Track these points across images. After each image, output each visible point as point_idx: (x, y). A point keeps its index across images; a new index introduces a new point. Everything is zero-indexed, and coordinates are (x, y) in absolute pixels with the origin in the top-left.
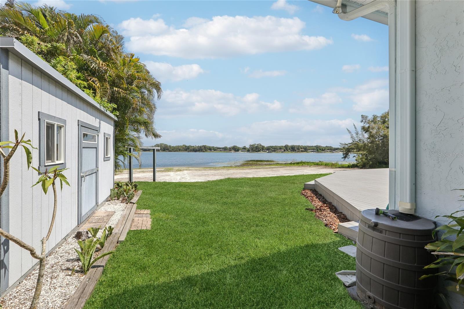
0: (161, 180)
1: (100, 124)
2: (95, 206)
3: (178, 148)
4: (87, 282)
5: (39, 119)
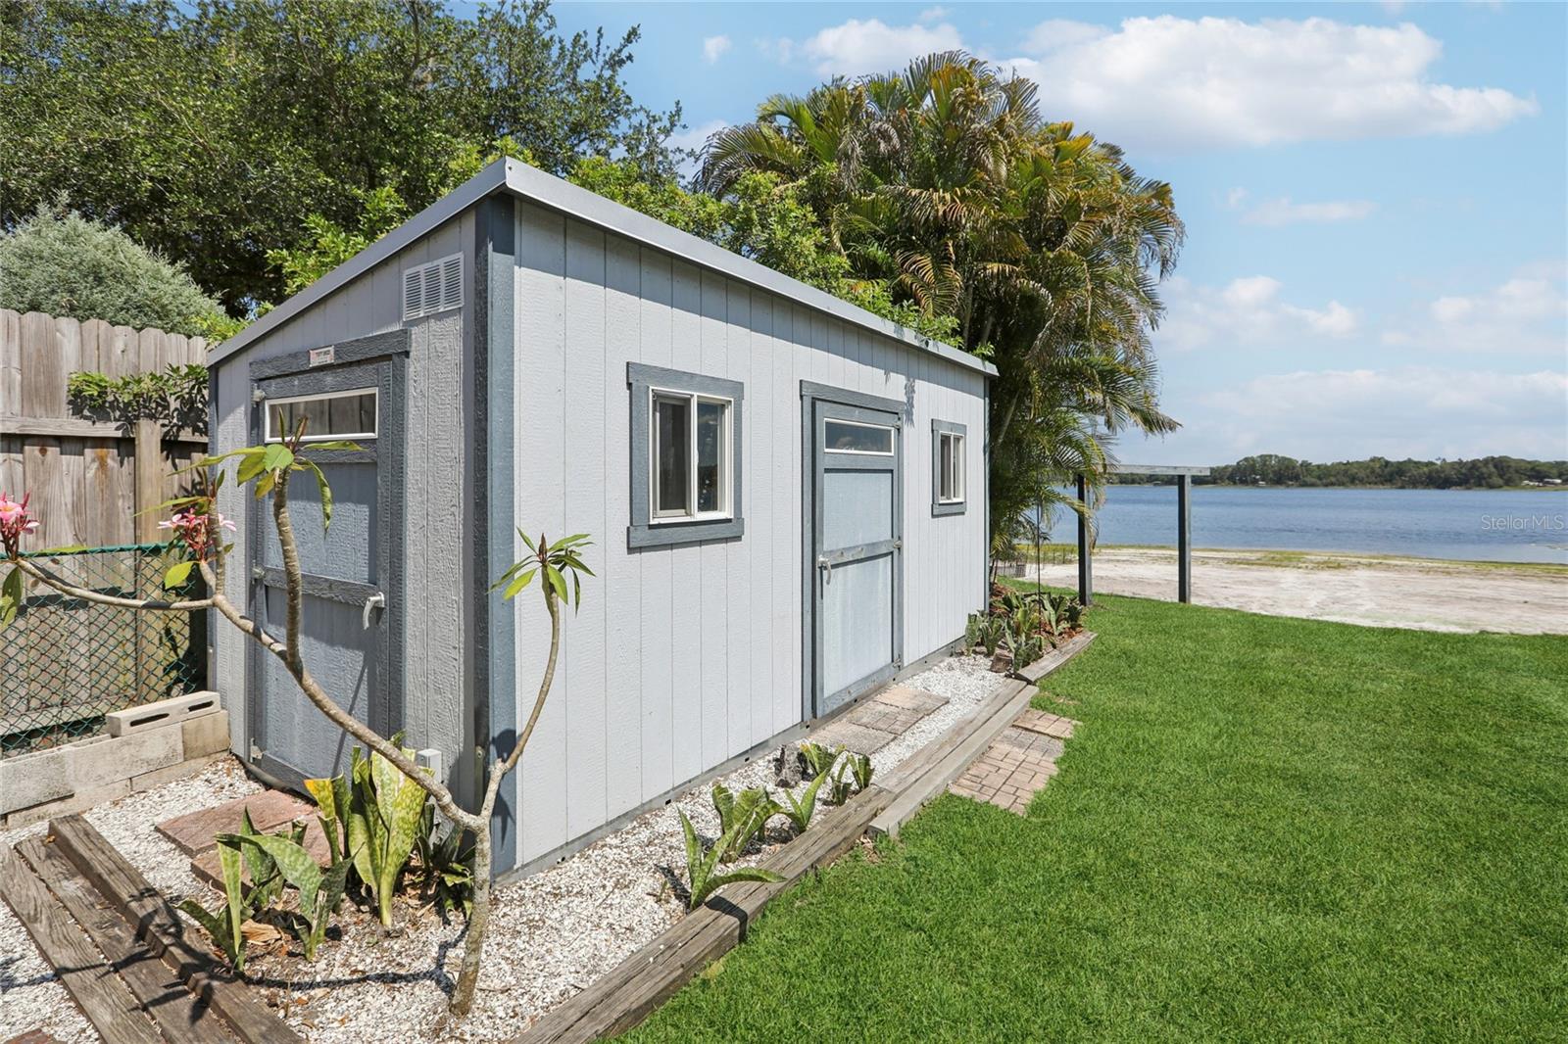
0: (1226, 598)
1: (913, 391)
2: (887, 666)
3: (1346, 471)
4: (651, 959)
5: (629, 385)
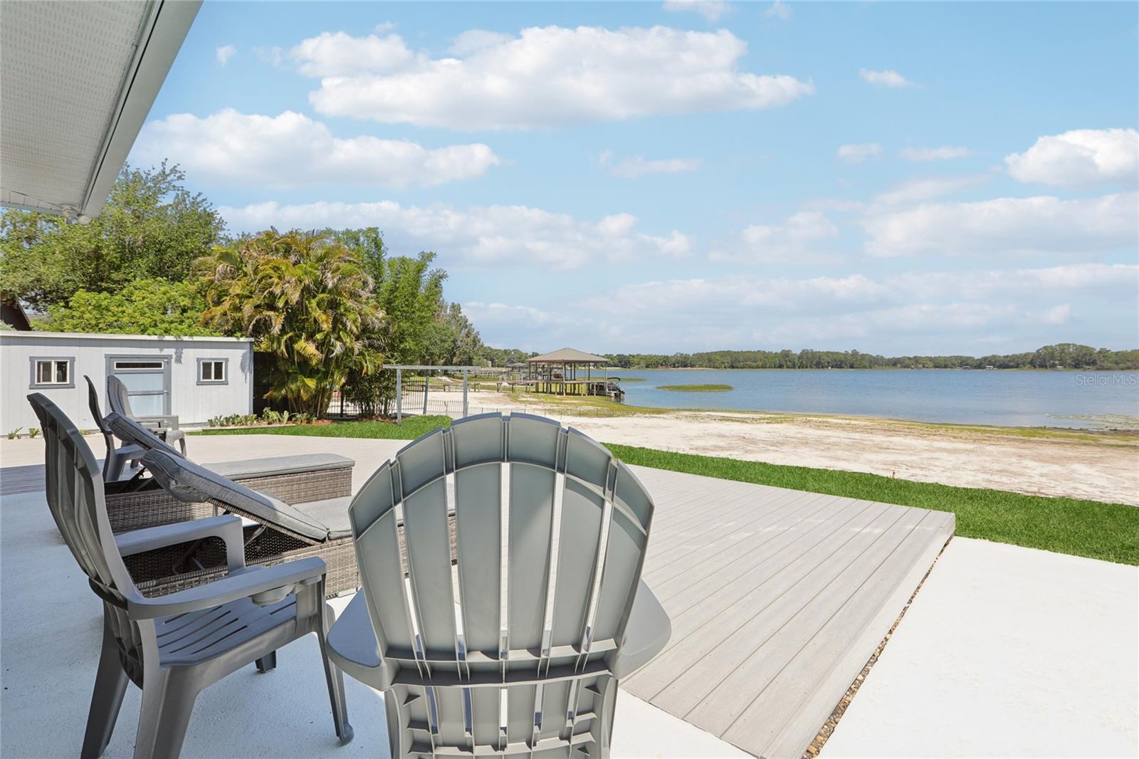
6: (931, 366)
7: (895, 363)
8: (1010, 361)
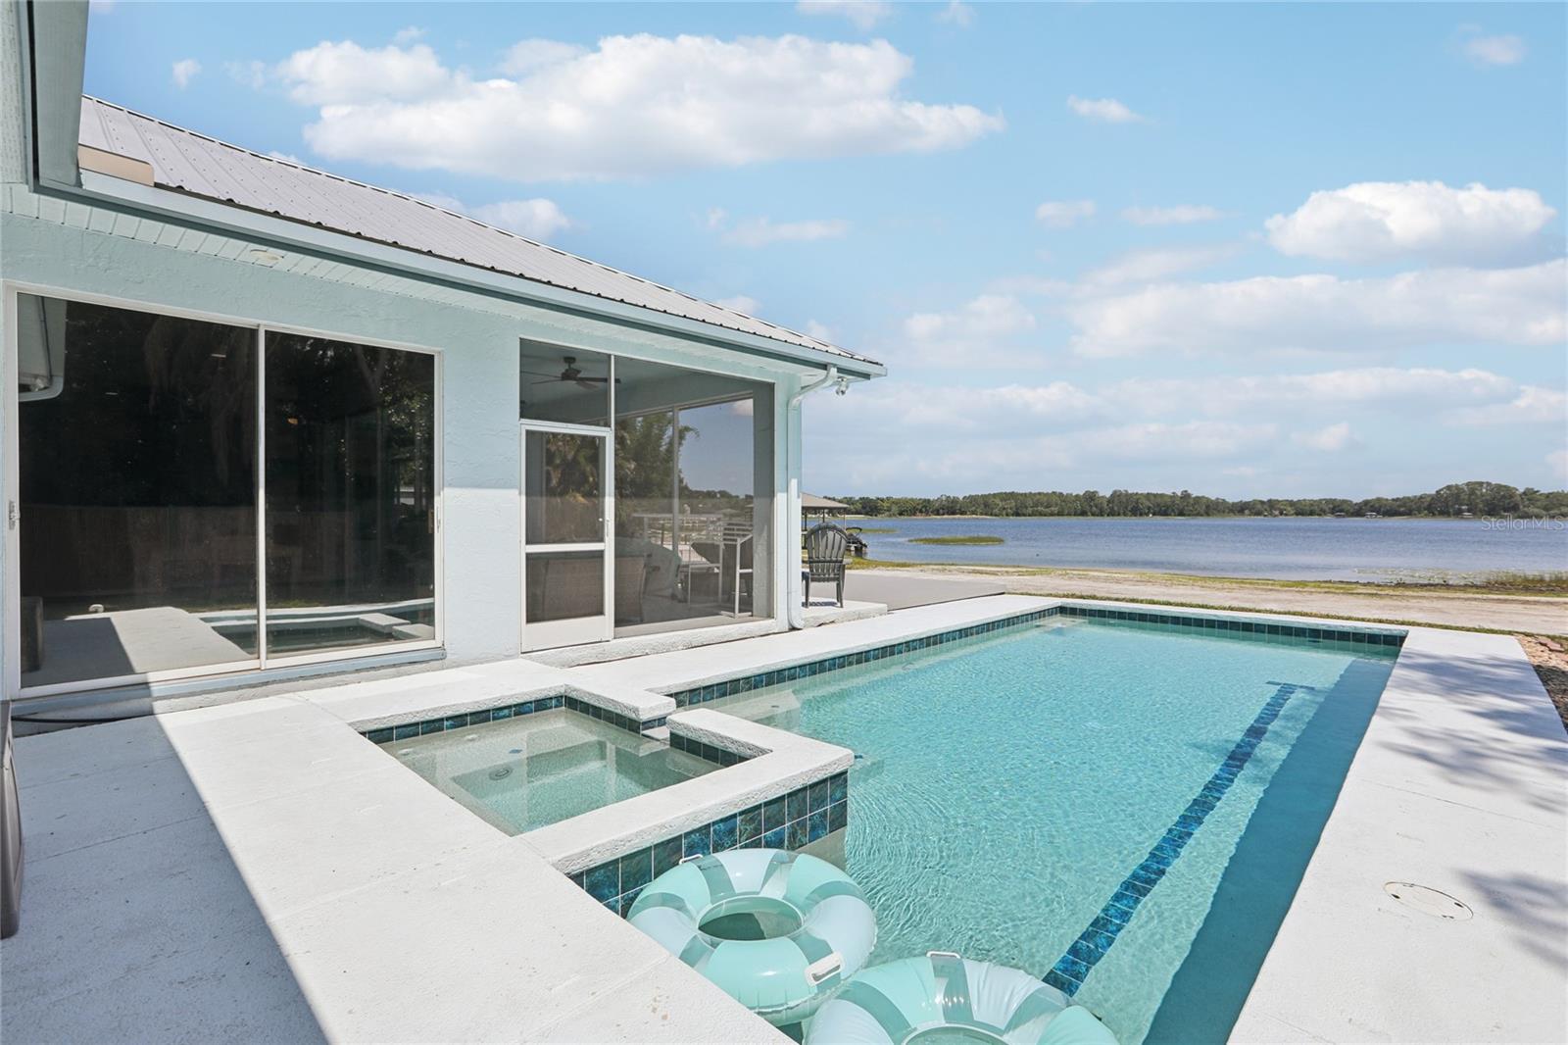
6: (1292, 512)
7: (1241, 509)
8: (1400, 506)
